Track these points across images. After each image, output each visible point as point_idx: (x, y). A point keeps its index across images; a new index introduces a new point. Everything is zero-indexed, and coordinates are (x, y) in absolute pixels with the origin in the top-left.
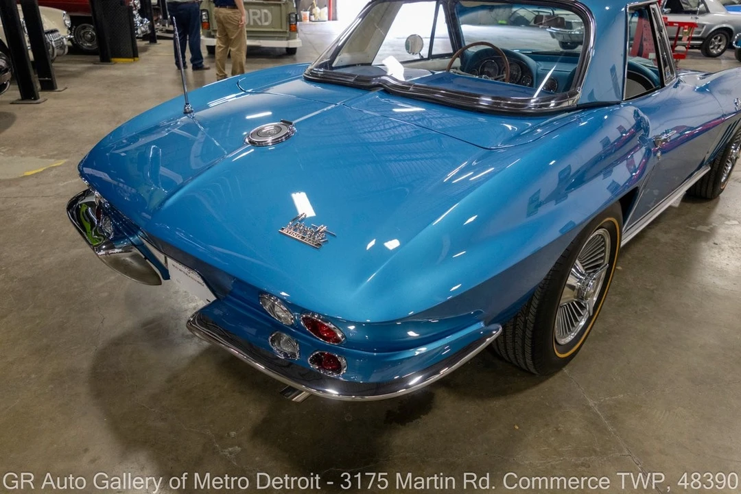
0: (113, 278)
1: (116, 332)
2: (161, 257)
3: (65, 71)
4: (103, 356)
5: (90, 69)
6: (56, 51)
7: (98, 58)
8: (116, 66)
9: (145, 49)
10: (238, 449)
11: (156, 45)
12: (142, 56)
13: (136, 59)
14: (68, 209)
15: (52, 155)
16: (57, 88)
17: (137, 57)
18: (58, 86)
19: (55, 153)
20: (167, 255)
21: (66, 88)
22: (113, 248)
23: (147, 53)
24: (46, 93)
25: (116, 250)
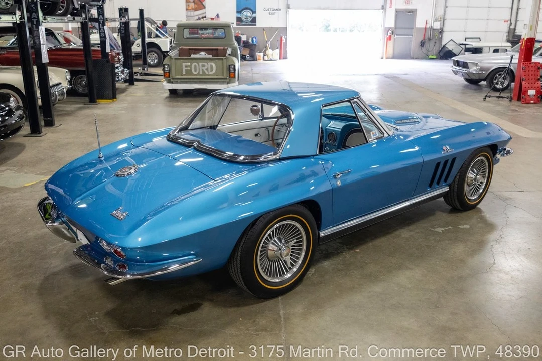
0: (61, 244)
1: (56, 270)
2: (75, 229)
3: (64, 111)
4: (46, 279)
5: (80, 109)
6: (58, 98)
7: (87, 99)
8: (99, 106)
9: (123, 91)
10: (97, 318)
11: (133, 87)
12: (120, 97)
13: (115, 100)
14: (38, 205)
15: (42, 173)
16: (55, 125)
17: (116, 98)
18: (56, 123)
19: (45, 171)
20: (77, 228)
21: (61, 125)
22: (54, 222)
23: (124, 94)
24: (47, 128)
25: (56, 224)
